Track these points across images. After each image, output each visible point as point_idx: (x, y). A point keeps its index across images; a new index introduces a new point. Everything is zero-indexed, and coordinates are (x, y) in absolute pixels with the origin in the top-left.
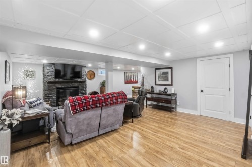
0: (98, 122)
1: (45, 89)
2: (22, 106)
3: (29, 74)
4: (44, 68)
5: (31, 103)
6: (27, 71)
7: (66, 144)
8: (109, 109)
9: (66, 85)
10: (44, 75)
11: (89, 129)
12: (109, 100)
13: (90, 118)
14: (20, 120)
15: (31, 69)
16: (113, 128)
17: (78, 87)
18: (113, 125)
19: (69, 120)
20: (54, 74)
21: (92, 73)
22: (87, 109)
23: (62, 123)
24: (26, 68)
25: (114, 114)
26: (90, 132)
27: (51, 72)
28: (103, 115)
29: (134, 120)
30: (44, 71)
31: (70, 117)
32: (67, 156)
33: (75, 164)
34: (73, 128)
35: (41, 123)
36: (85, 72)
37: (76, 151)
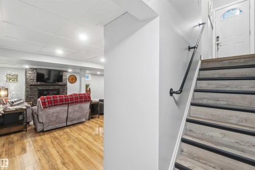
0: (65, 116)
1: (27, 91)
2: (4, 104)
3: (11, 77)
4: (26, 72)
5: (13, 103)
6: (10, 75)
7: (38, 131)
8: (75, 106)
9: (47, 88)
10: (26, 79)
11: (57, 121)
12: (74, 99)
13: (58, 112)
14: (3, 112)
15: (13, 73)
16: (80, 121)
17: (59, 90)
18: (79, 118)
19: (40, 113)
20: (35, 78)
21: (74, 77)
22: (55, 105)
23: (36, 115)
24: (9, 72)
25: (80, 110)
26: (59, 123)
27: (33, 76)
28: (70, 110)
29: (100, 116)
30: (26, 75)
31: (41, 111)
32: (38, 138)
33: (43, 141)
34: (44, 118)
35: (21, 117)
36: (66, 76)
37: (46, 135)
